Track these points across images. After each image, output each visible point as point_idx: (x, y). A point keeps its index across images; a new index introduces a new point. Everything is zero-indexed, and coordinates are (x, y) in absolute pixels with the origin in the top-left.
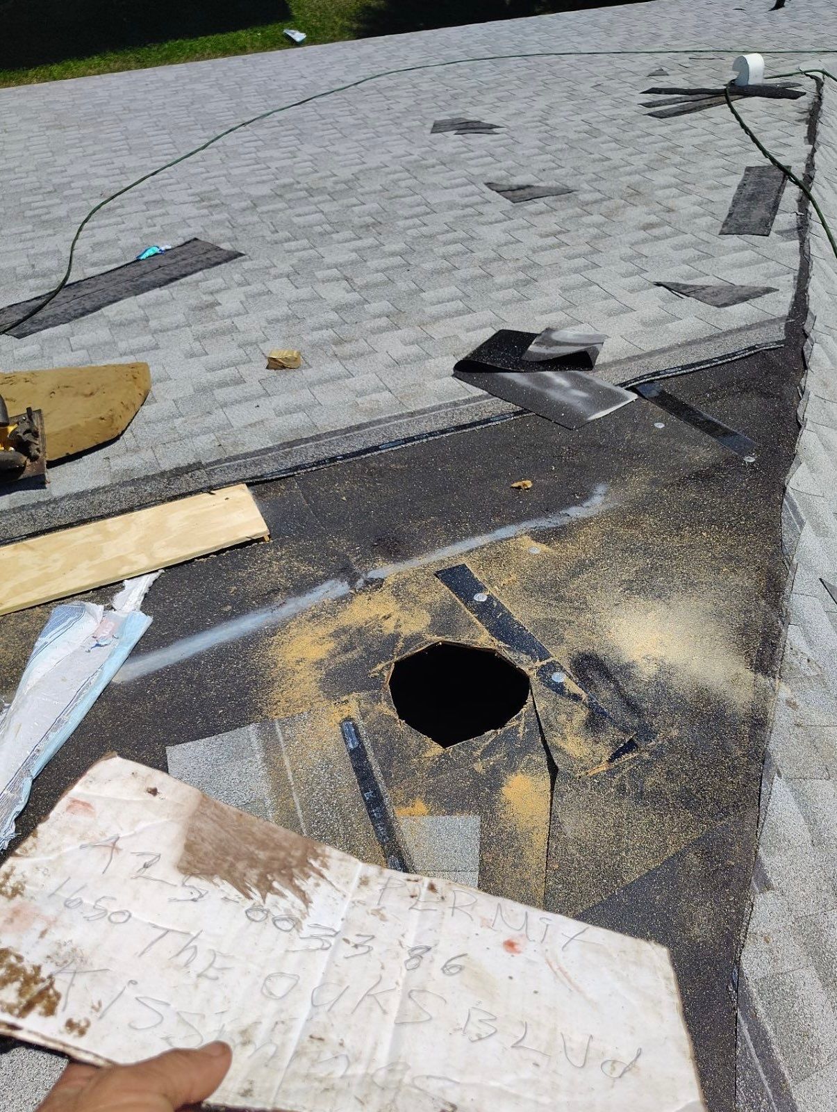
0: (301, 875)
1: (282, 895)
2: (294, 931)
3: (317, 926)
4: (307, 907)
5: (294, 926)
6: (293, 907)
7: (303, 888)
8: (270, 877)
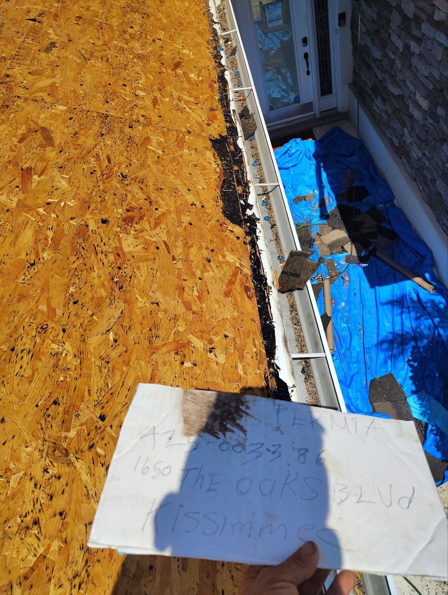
0: (238, 417)
1: (233, 432)
2: (243, 451)
3: (252, 444)
4: (245, 434)
5: (242, 448)
6: (239, 437)
7: (241, 424)
8: (224, 423)
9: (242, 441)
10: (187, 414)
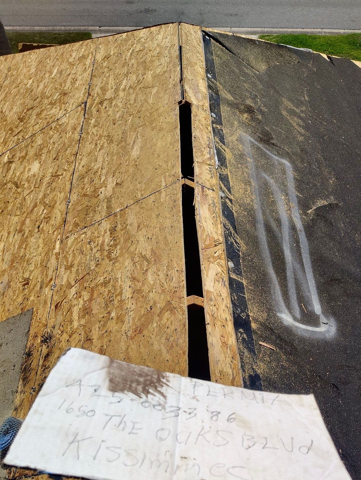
0: (160, 386)
1: (154, 395)
3: (171, 407)
4: (166, 399)
5: (162, 408)
6: (160, 399)
7: (162, 391)
9: (162, 403)
10: (113, 376)
